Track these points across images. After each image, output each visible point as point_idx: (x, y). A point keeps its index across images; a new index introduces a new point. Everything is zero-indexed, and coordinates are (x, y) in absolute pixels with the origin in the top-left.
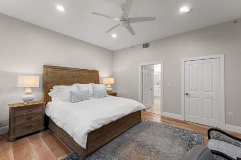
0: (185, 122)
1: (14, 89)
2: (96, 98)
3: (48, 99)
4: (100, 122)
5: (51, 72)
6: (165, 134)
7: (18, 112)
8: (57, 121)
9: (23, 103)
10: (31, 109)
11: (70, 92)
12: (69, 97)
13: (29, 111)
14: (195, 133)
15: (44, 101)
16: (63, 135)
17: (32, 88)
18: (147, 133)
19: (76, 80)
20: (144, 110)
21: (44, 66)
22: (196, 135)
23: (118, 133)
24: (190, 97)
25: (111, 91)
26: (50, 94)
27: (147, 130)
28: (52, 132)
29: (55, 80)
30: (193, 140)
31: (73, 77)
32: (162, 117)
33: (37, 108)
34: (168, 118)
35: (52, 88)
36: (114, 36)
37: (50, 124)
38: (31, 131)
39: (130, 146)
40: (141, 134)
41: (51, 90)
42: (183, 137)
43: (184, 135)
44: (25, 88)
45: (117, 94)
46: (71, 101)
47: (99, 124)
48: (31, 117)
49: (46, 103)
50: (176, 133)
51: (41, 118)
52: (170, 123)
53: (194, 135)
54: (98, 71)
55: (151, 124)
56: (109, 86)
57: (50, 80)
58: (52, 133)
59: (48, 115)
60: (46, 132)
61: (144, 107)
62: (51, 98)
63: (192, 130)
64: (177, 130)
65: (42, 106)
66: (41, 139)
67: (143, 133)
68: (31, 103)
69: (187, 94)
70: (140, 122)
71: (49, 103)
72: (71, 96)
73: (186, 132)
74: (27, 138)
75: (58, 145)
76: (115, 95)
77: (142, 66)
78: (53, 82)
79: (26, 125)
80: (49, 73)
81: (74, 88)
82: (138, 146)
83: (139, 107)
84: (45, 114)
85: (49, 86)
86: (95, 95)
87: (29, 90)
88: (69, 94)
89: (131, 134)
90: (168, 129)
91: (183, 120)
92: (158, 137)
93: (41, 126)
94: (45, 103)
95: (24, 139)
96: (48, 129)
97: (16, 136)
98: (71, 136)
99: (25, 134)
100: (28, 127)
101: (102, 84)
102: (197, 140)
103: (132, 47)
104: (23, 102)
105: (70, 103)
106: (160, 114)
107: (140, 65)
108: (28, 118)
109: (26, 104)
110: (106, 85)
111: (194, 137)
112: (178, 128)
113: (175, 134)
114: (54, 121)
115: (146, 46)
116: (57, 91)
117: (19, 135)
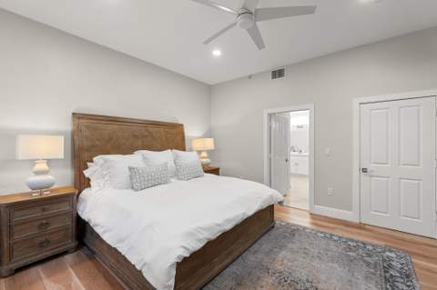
0: (361, 227)
1: (10, 162)
2: (182, 179)
3: (82, 183)
4: (201, 237)
5: (88, 127)
6: (329, 253)
7: (19, 213)
8: (104, 232)
9: (30, 194)
10: (47, 207)
11: (130, 169)
12: (129, 178)
13: (44, 210)
14: (391, 251)
15: (75, 187)
16: (119, 262)
17: (49, 161)
18: (292, 251)
19: (140, 143)
20: (280, 203)
21: (73, 114)
22: (393, 255)
23: (235, 255)
24: (372, 176)
25: (208, 164)
26: (87, 173)
27: (290, 246)
28: (94, 253)
29: (98, 143)
30: (390, 266)
31: (135, 136)
32: (313, 216)
33: (60, 202)
34: (325, 217)
35: (92, 161)
36: (217, 53)
37: (88, 235)
38: (49, 254)
39: (264, 283)
40: (281, 255)
41: (89, 164)
42: (368, 259)
43: (369, 256)
44: (33, 162)
45: (220, 171)
46: (133, 188)
47: (199, 240)
48: (47, 223)
49: (80, 193)
50: (350, 250)
51: (70, 223)
52: (333, 229)
53: (388, 254)
54: (182, 125)
55: (294, 231)
56: (204, 154)
57: (86, 143)
58: (92, 256)
59: (84, 216)
60: (81, 252)
61: (280, 197)
62: (89, 180)
63: (383, 243)
64: (349, 243)
65: (71, 198)
66: (71, 270)
67: (284, 252)
68: (47, 194)
69: (365, 170)
70: (273, 227)
71: (85, 192)
72: (131, 177)
73: (370, 248)
74: (39, 269)
75: (107, 283)
76: (216, 171)
77: (270, 115)
78: (93, 146)
79: (38, 241)
80: (83, 129)
81: (138, 159)
82: (280, 283)
83: (271, 197)
84: (77, 214)
85: (86, 155)
86: (179, 173)
87: (42, 166)
88: (128, 173)
89: (260, 256)
90: (332, 243)
91: (358, 221)
92: (317, 260)
93: (70, 241)
94: (77, 192)
95: (33, 271)
96: (85, 245)
97: (14, 266)
98: (138, 267)
99: (34, 259)
100: (41, 245)
101: (191, 150)
102: (400, 266)
103: (250, 77)
104: (30, 190)
105: (130, 191)
106: (308, 209)
107: (267, 111)
108: (42, 224)
109: (36, 195)
110: (199, 152)
111: (390, 259)
112: (352, 240)
113: (351, 254)
114: (98, 230)
115: (278, 74)
116: (102, 166)
117: (22, 263)
